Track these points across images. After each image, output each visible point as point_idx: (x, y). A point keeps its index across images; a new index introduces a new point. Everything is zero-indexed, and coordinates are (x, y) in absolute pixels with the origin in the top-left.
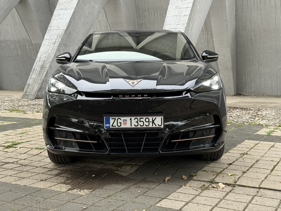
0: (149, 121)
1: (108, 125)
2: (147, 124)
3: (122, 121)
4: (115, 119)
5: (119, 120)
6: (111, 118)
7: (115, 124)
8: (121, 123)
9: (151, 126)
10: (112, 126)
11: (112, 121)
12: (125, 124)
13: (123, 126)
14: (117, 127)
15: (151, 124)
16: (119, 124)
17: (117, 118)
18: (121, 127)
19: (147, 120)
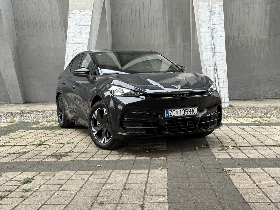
0: (191, 111)
1: (167, 115)
2: (190, 113)
3: (175, 112)
4: (172, 111)
5: (174, 111)
6: (169, 110)
7: (172, 114)
8: (175, 113)
9: (192, 114)
10: (170, 115)
11: (169, 112)
12: (177, 114)
13: (176, 115)
14: (173, 116)
15: (192, 112)
16: (174, 114)
17: (172, 110)
18: (175, 116)
19: (190, 110)
